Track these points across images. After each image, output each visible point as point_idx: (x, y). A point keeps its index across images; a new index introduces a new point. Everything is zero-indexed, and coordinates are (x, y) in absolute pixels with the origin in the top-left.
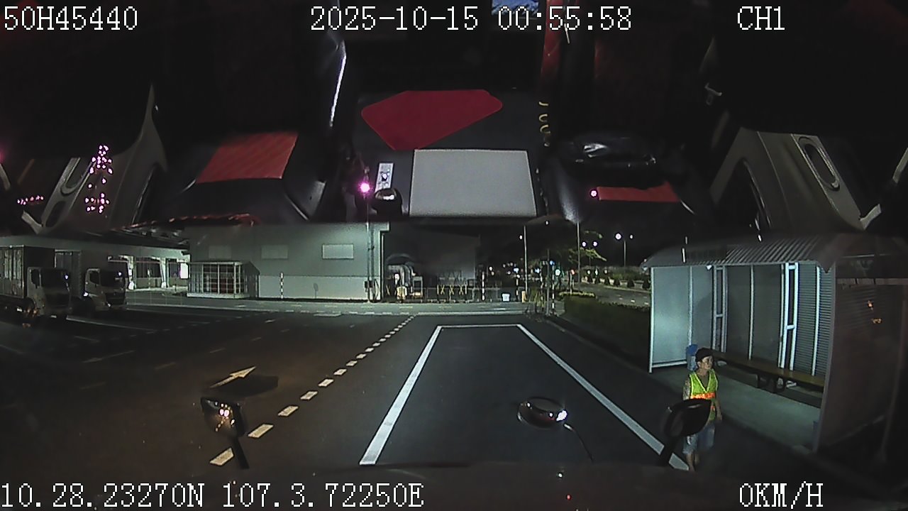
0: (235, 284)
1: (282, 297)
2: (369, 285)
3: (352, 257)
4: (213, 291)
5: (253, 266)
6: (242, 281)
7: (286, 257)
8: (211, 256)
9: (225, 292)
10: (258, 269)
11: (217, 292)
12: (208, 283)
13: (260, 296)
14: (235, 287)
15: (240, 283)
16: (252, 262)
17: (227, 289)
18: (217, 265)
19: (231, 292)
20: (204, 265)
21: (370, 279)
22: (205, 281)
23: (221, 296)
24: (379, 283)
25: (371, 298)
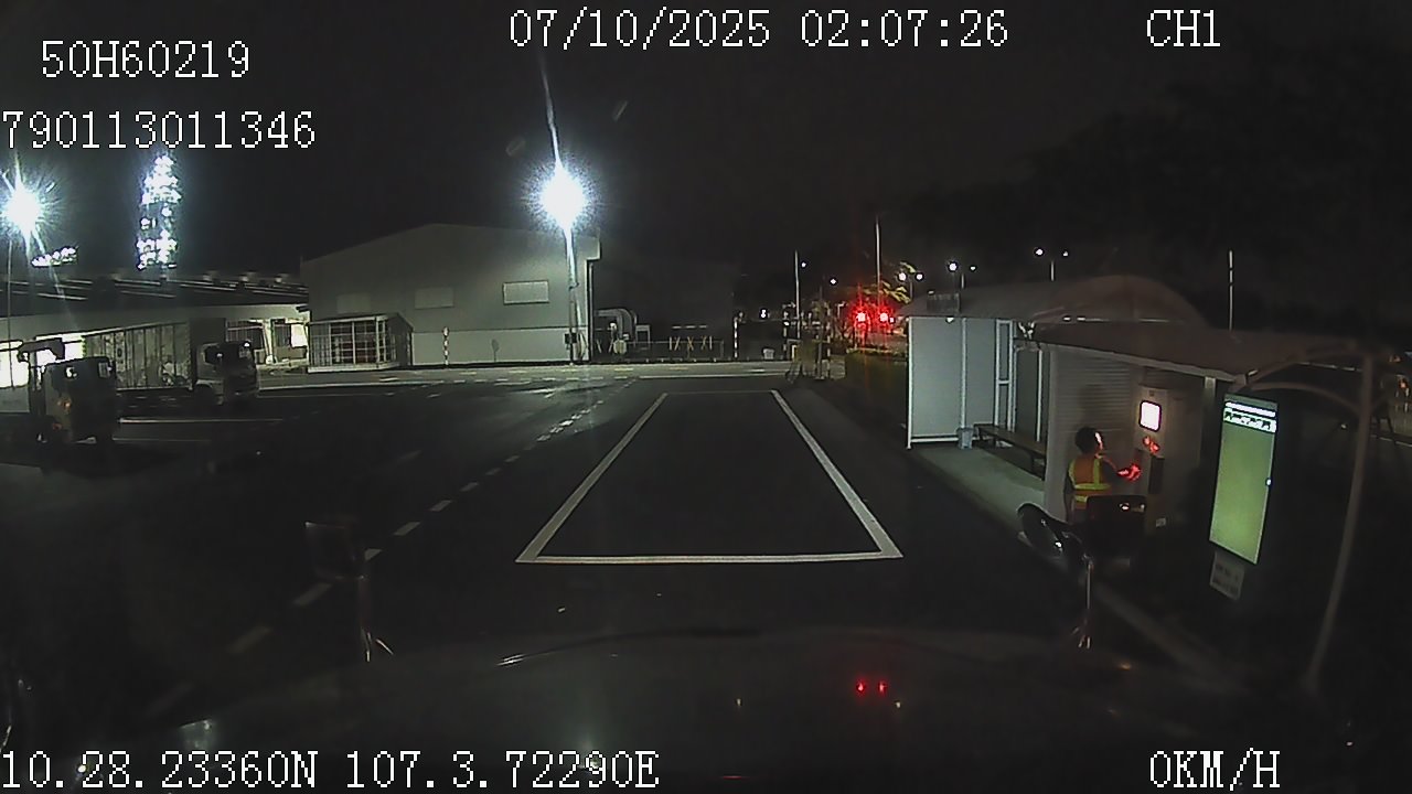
0: (378, 347)
1: (447, 363)
2: (572, 339)
3: (547, 300)
4: (346, 361)
5: (403, 320)
6: (388, 342)
7: (451, 305)
8: (341, 311)
9: (363, 361)
10: (411, 324)
11: (352, 361)
12: (337, 351)
13: (414, 364)
14: (378, 354)
15: (384, 347)
16: (402, 314)
17: (367, 357)
18: (351, 323)
19: (373, 361)
20: (332, 324)
21: (574, 330)
22: (333, 347)
23: (358, 368)
24: (587, 337)
25: (575, 359)
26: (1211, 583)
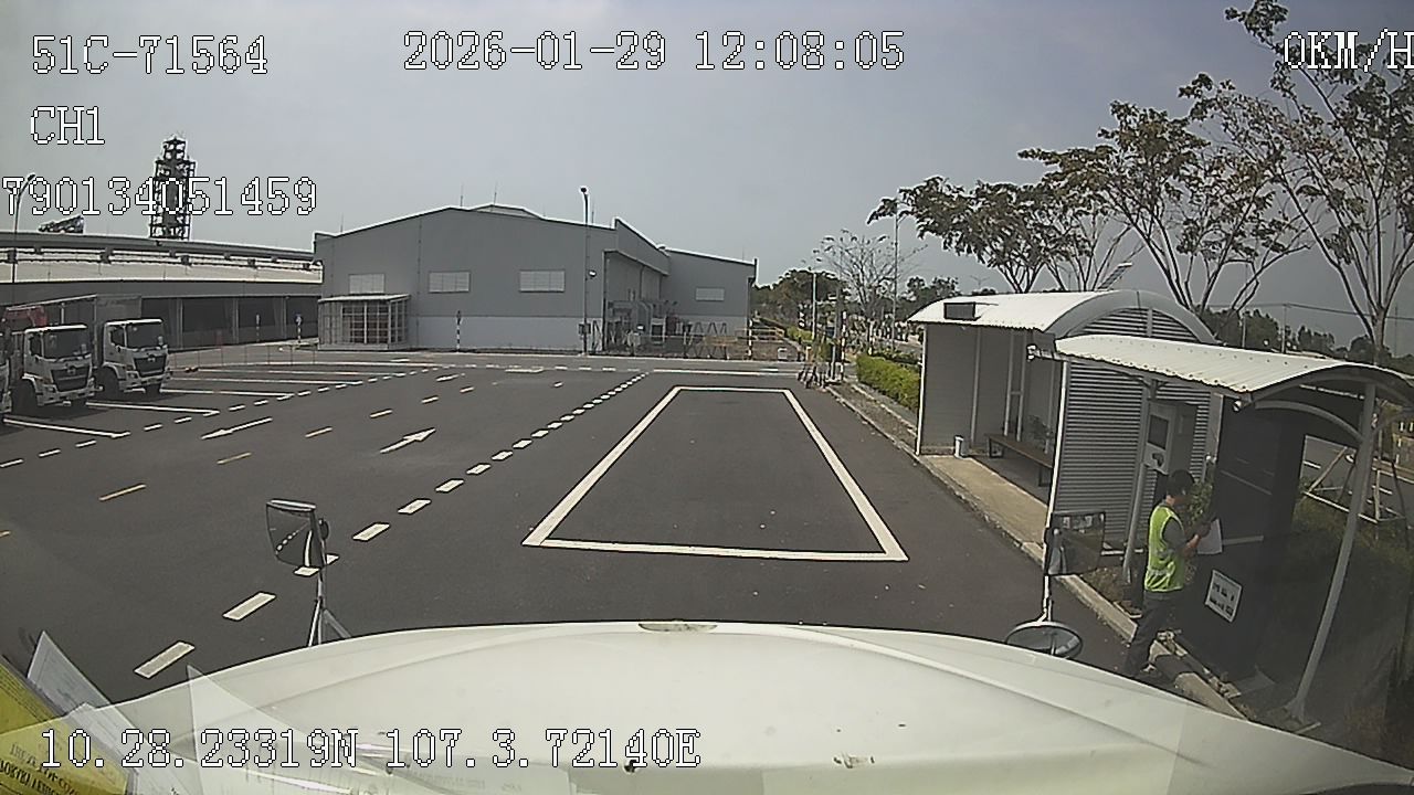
0: (390, 328)
1: (458, 347)
2: (584, 330)
3: (562, 290)
4: (356, 341)
6: (401, 324)
7: (467, 290)
8: (354, 291)
9: (374, 342)
11: (362, 341)
12: (349, 328)
14: (390, 333)
15: (396, 328)
16: (415, 297)
17: (378, 337)
18: (363, 302)
19: (386, 342)
20: (344, 304)
21: (588, 321)
22: (345, 325)
23: (370, 347)
24: (601, 329)
25: (589, 349)
26: (1206, 603)
